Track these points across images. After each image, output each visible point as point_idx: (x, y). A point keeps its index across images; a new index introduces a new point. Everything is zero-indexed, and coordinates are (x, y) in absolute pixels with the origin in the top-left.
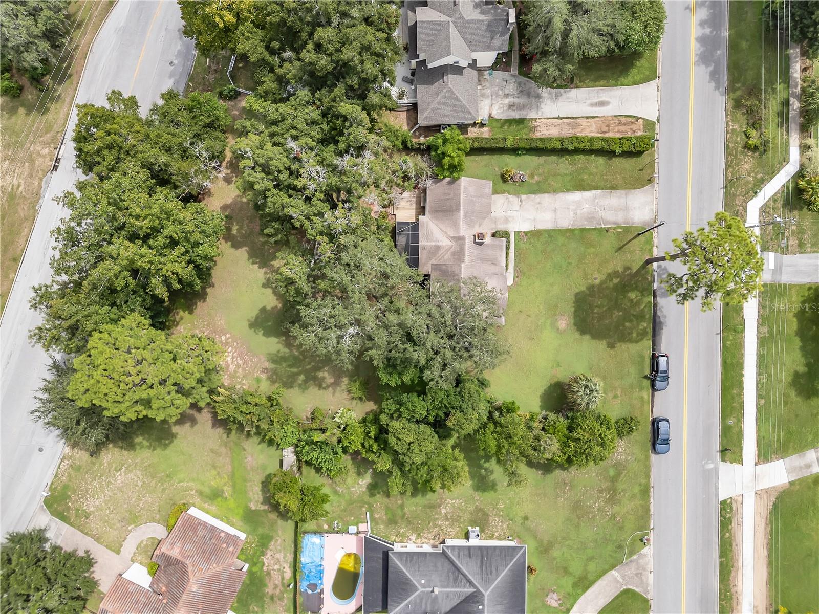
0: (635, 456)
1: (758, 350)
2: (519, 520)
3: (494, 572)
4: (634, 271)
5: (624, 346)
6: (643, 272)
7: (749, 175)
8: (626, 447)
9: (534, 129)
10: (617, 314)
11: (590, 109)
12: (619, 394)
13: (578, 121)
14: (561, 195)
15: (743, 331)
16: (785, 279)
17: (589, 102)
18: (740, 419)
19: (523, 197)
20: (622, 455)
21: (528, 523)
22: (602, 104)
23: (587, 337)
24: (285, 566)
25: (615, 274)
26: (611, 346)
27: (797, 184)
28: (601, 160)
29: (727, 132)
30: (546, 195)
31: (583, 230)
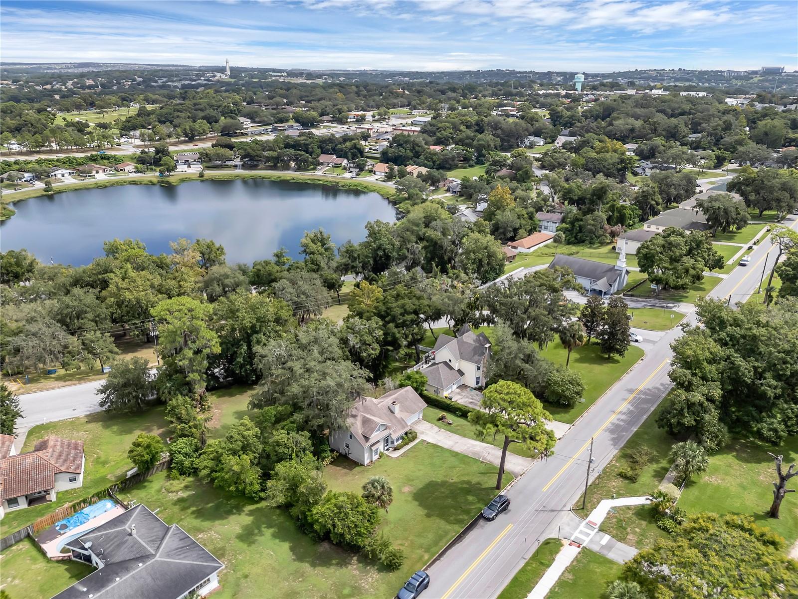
0: (377, 592)
1: (554, 587)
2: (239, 574)
3: (181, 556)
4: (483, 487)
5: (438, 520)
6: (490, 491)
7: (614, 488)
8: (377, 581)
10: (449, 501)
12: (406, 544)
14: (466, 439)
15: (549, 566)
16: (611, 555)
19: (443, 430)
20: (367, 584)
21: (243, 581)
23: (417, 503)
25: (469, 483)
26: (428, 516)
29: (609, 464)
30: (457, 436)
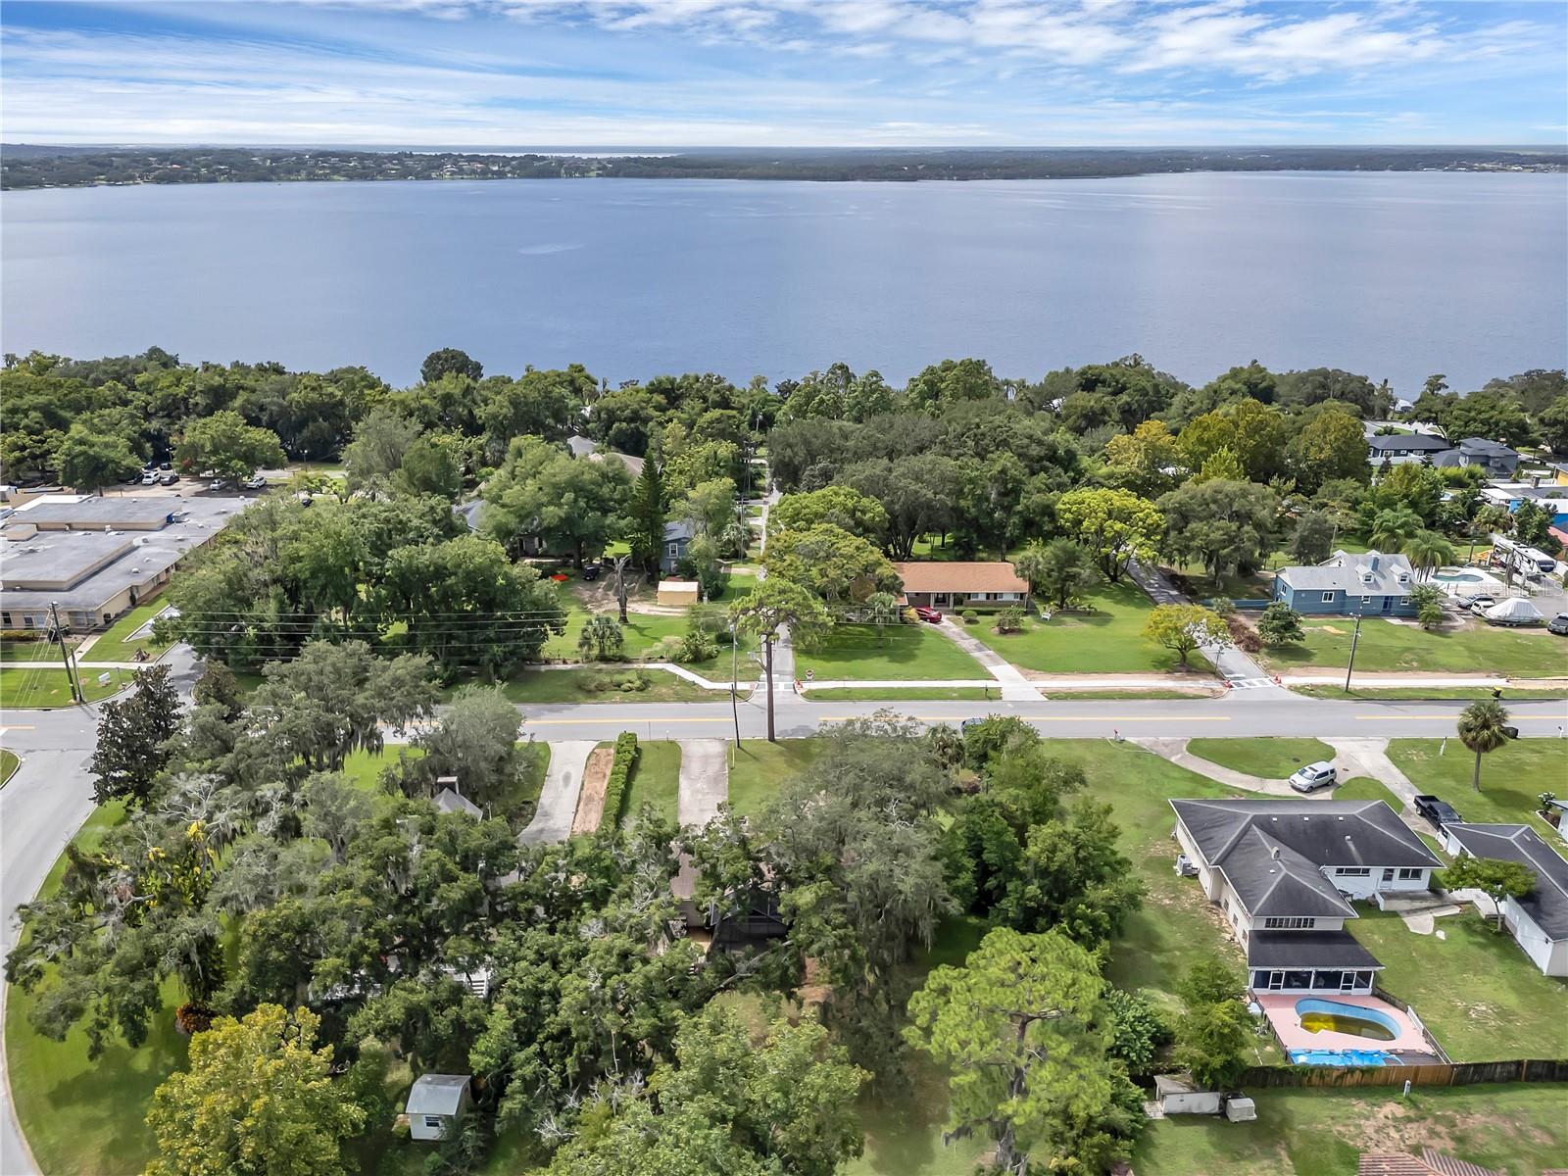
4: (785, 750)
7: (674, 688)
11: (570, 788)
13: (584, 796)
14: (682, 807)
17: (561, 788)
18: (952, 689)
22: (567, 778)
24: (1381, 1116)
25: (788, 761)
27: (689, 662)
28: (640, 778)
31: (731, 786)
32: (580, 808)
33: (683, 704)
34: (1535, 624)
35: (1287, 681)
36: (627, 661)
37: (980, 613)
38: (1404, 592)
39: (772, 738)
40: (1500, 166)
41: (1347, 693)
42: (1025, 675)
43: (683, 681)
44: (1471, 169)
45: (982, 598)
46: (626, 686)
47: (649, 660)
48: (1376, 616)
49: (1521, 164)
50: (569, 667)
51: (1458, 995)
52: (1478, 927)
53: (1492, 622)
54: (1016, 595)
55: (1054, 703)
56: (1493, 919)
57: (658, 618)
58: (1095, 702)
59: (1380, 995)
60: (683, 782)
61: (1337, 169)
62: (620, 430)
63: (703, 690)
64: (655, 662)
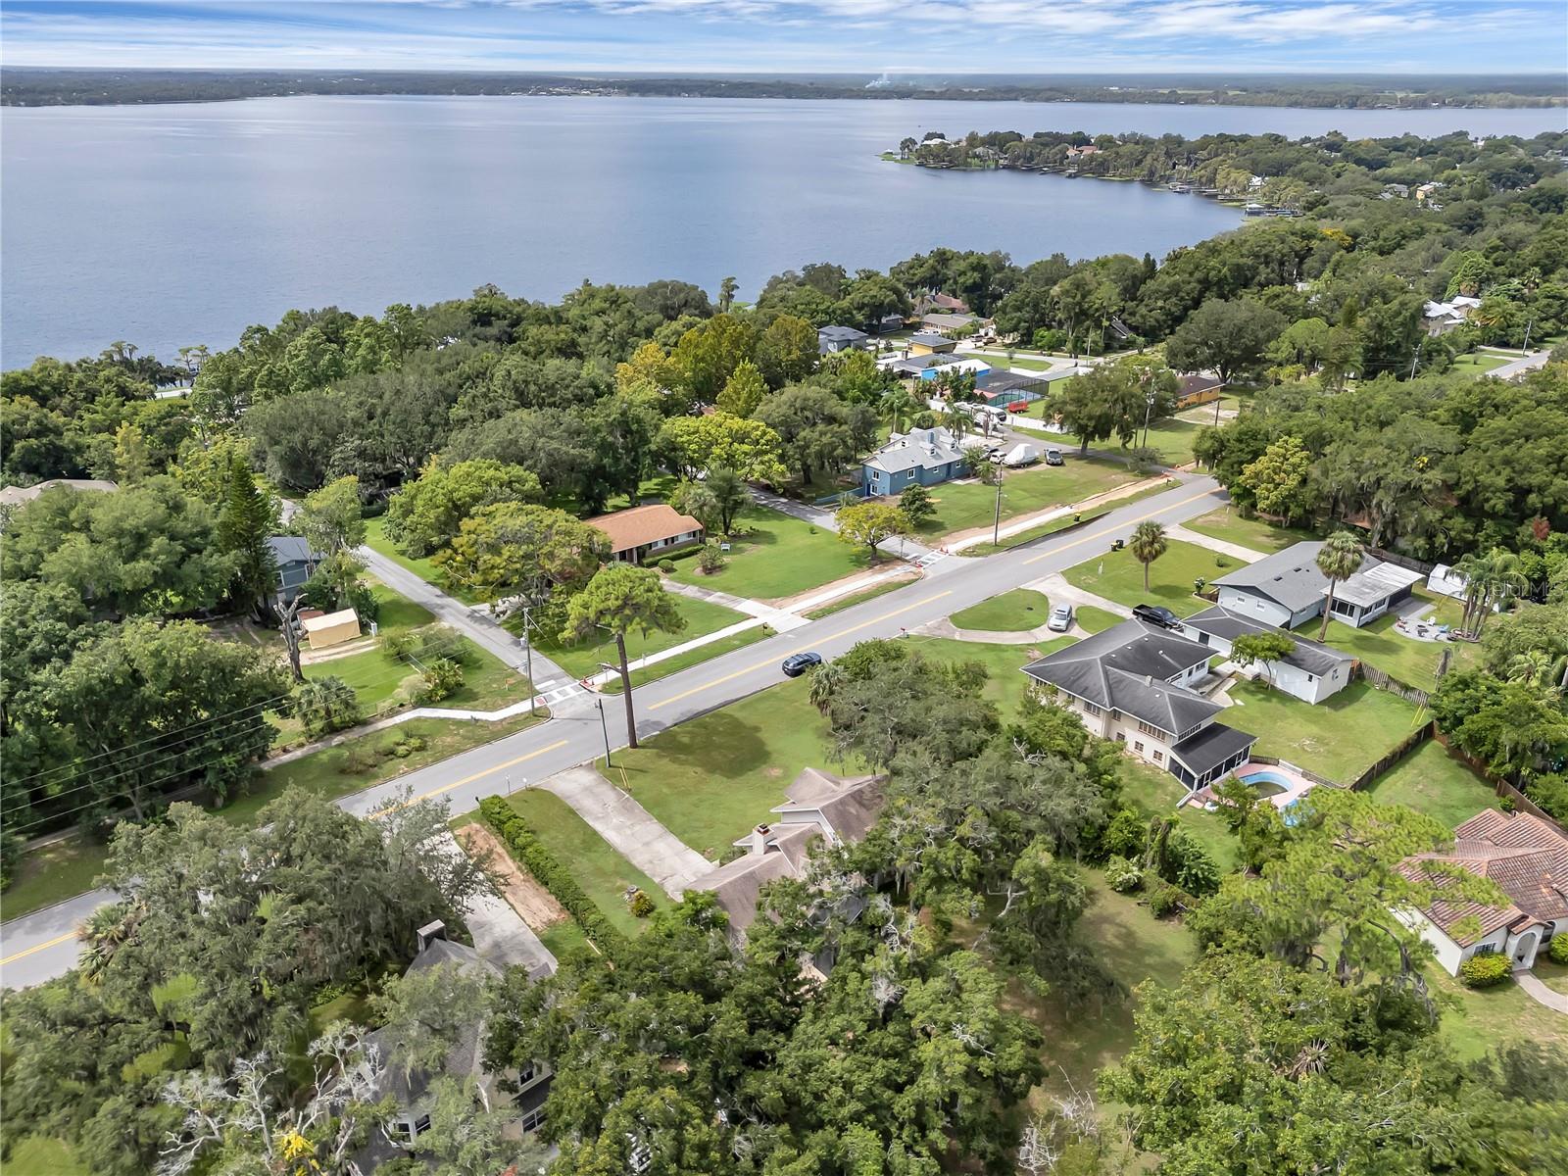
4: (654, 751)
9: (551, 924)
10: (718, 740)
18: (728, 638)
19: (657, 880)
25: (675, 761)
27: (443, 699)
29: (415, 770)
30: (634, 862)
32: (512, 901)
33: (486, 747)
34: (1034, 462)
35: (953, 548)
36: (365, 723)
37: (674, 559)
38: (958, 457)
39: (634, 745)
40: (570, 90)
41: (997, 546)
42: (772, 605)
43: (459, 723)
44: (550, 93)
45: (661, 545)
46: (401, 750)
47: (392, 713)
48: (943, 481)
49: (588, 88)
50: (299, 753)
51: (1290, 740)
52: (1252, 688)
53: (1011, 467)
54: (689, 534)
55: (818, 622)
56: (1257, 678)
57: (337, 663)
58: (848, 611)
59: (1255, 761)
60: (598, 826)
61: (435, 94)
62: (29, 451)
63: (493, 723)
64: (398, 713)
